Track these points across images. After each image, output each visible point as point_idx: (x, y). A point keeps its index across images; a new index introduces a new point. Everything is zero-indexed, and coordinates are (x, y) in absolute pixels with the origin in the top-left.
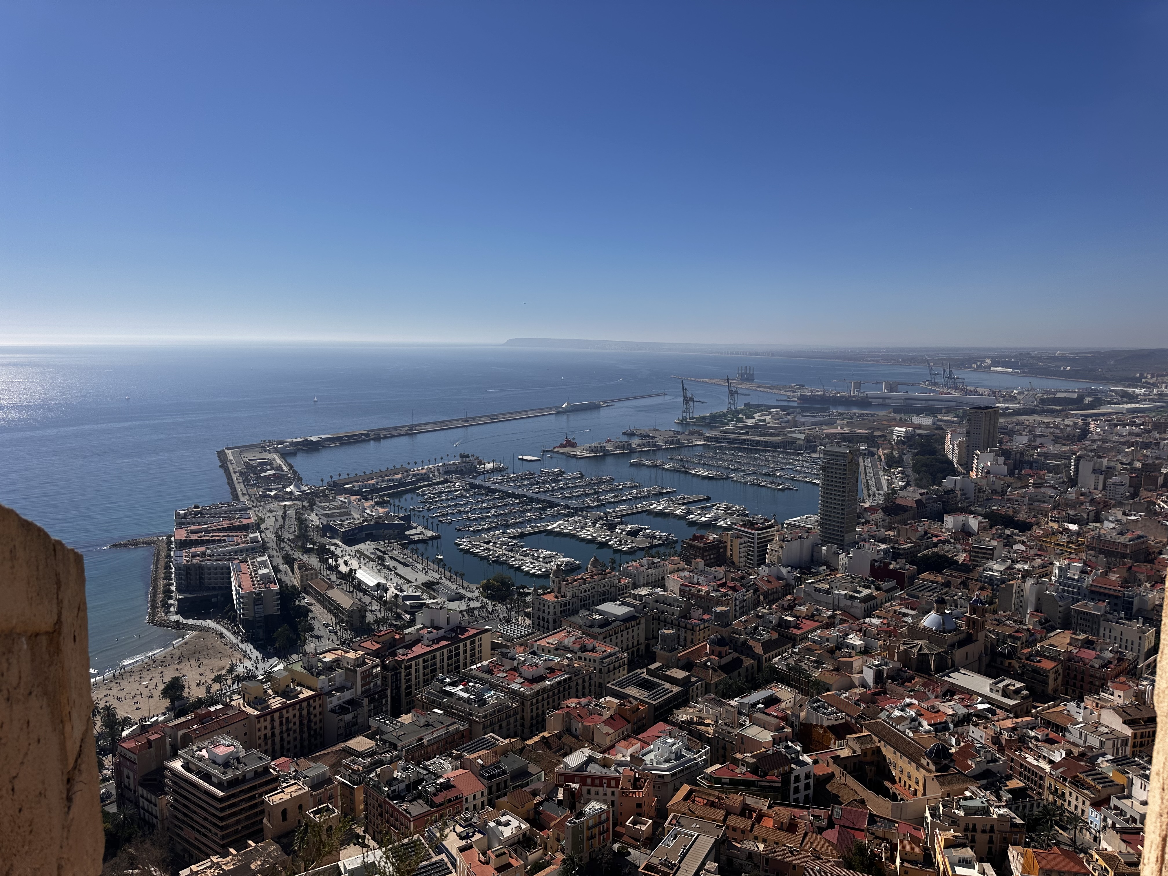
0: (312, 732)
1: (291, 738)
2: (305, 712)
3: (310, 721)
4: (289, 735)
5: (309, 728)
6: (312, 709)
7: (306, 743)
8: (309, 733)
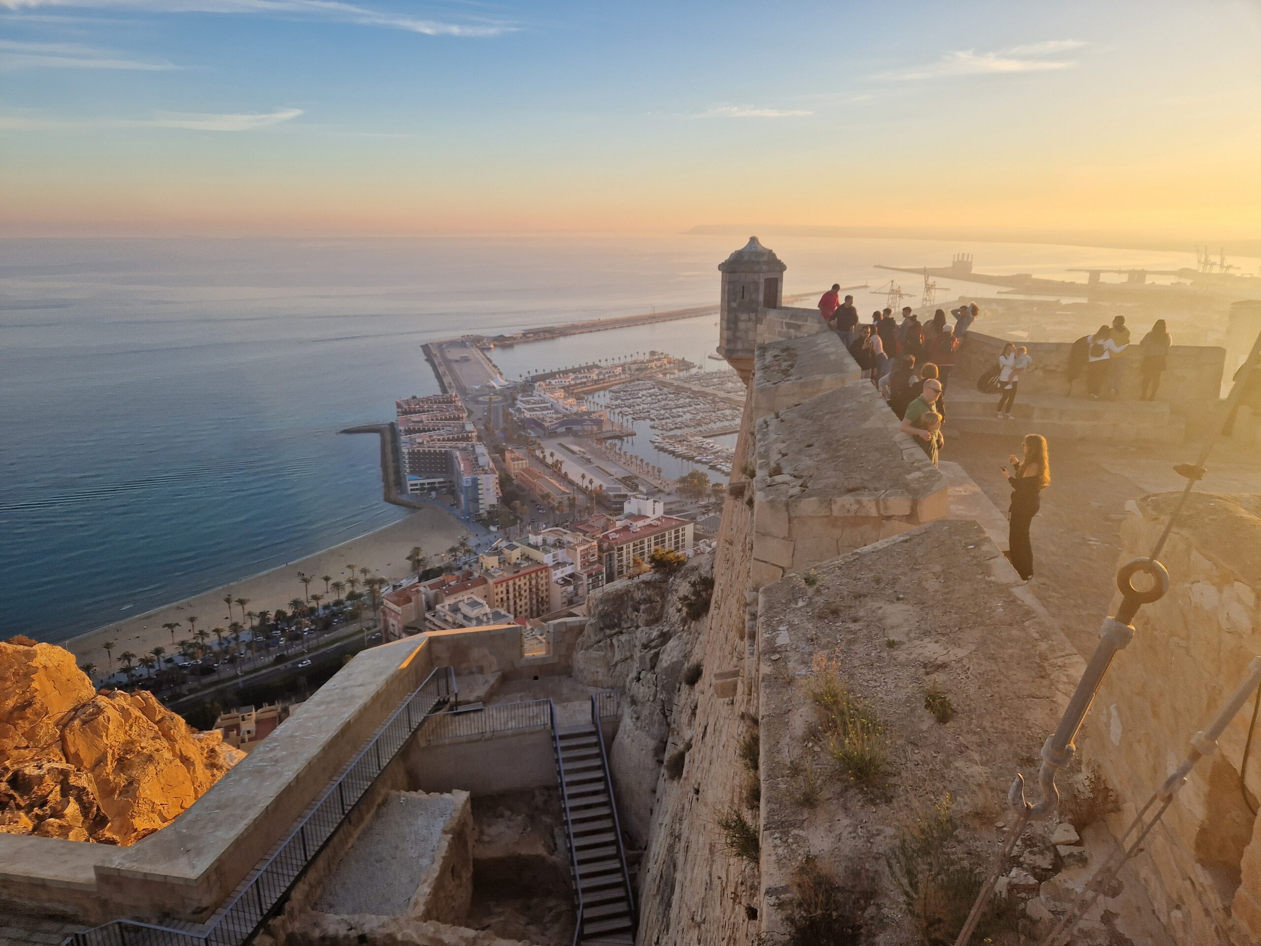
0: (540, 600)
1: (523, 603)
2: (534, 582)
4: (521, 600)
5: (538, 595)
6: (539, 579)
7: (535, 608)
8: (538, 600)
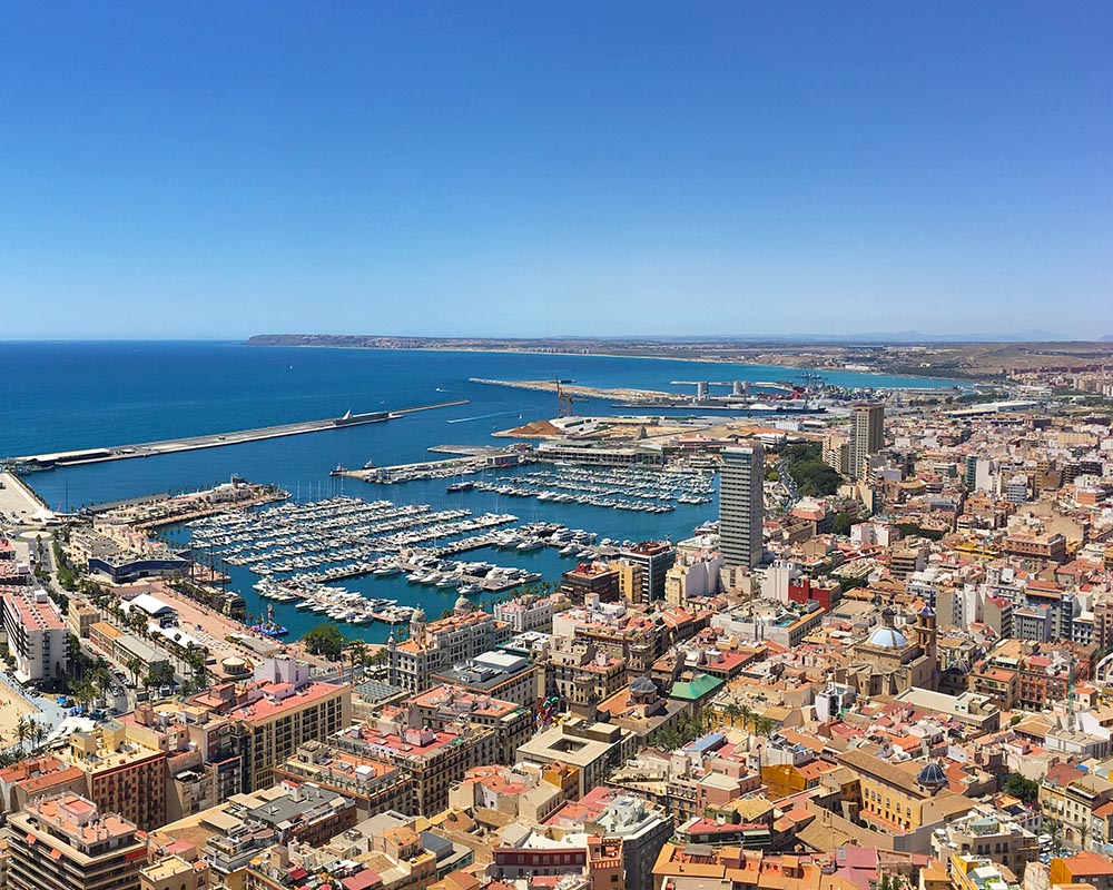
2: (145, 777)
3: (150, 789)
4: (128, 804)
5: (150, 799)
6: (152, 774)
